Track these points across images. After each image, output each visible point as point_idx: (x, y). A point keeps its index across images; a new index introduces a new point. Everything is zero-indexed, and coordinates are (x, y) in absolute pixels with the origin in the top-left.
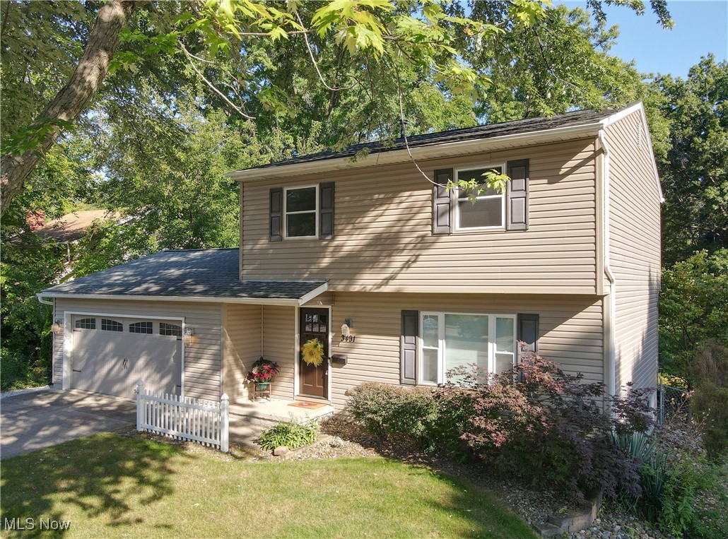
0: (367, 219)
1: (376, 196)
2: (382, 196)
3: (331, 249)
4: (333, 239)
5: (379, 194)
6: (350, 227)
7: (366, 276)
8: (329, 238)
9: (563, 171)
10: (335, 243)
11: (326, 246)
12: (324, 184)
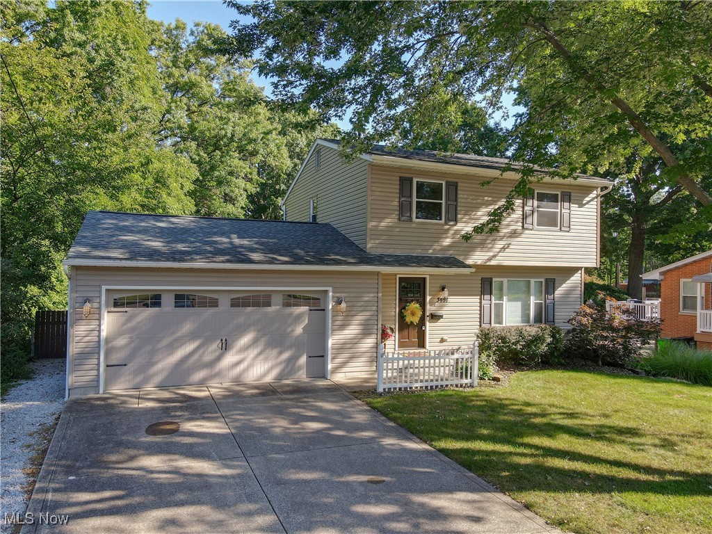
0: (479, 213)
1: (486, 198)
2: (490, 199)
3: (452, 232)
4: (455, 225)
5: (489, 197)
6: (467, 217)
7: (478, 253)
8: (452, 223)
9: (584, 202)
10: (456, 228)
11: (448, 230)
12: (449, 182)
